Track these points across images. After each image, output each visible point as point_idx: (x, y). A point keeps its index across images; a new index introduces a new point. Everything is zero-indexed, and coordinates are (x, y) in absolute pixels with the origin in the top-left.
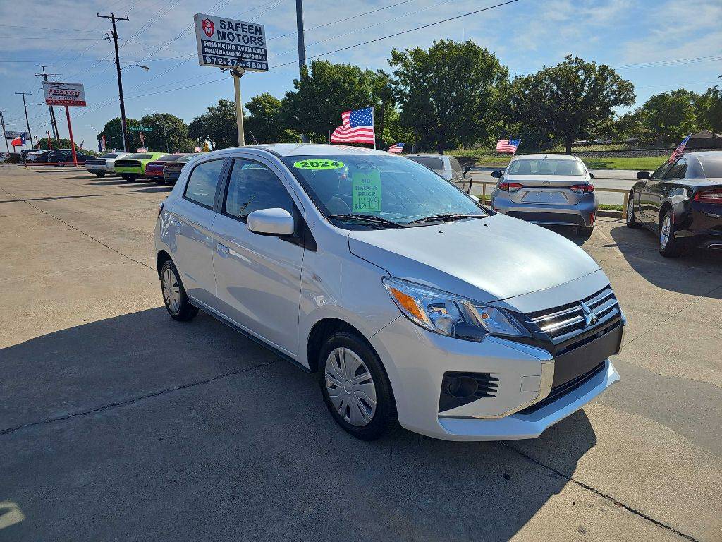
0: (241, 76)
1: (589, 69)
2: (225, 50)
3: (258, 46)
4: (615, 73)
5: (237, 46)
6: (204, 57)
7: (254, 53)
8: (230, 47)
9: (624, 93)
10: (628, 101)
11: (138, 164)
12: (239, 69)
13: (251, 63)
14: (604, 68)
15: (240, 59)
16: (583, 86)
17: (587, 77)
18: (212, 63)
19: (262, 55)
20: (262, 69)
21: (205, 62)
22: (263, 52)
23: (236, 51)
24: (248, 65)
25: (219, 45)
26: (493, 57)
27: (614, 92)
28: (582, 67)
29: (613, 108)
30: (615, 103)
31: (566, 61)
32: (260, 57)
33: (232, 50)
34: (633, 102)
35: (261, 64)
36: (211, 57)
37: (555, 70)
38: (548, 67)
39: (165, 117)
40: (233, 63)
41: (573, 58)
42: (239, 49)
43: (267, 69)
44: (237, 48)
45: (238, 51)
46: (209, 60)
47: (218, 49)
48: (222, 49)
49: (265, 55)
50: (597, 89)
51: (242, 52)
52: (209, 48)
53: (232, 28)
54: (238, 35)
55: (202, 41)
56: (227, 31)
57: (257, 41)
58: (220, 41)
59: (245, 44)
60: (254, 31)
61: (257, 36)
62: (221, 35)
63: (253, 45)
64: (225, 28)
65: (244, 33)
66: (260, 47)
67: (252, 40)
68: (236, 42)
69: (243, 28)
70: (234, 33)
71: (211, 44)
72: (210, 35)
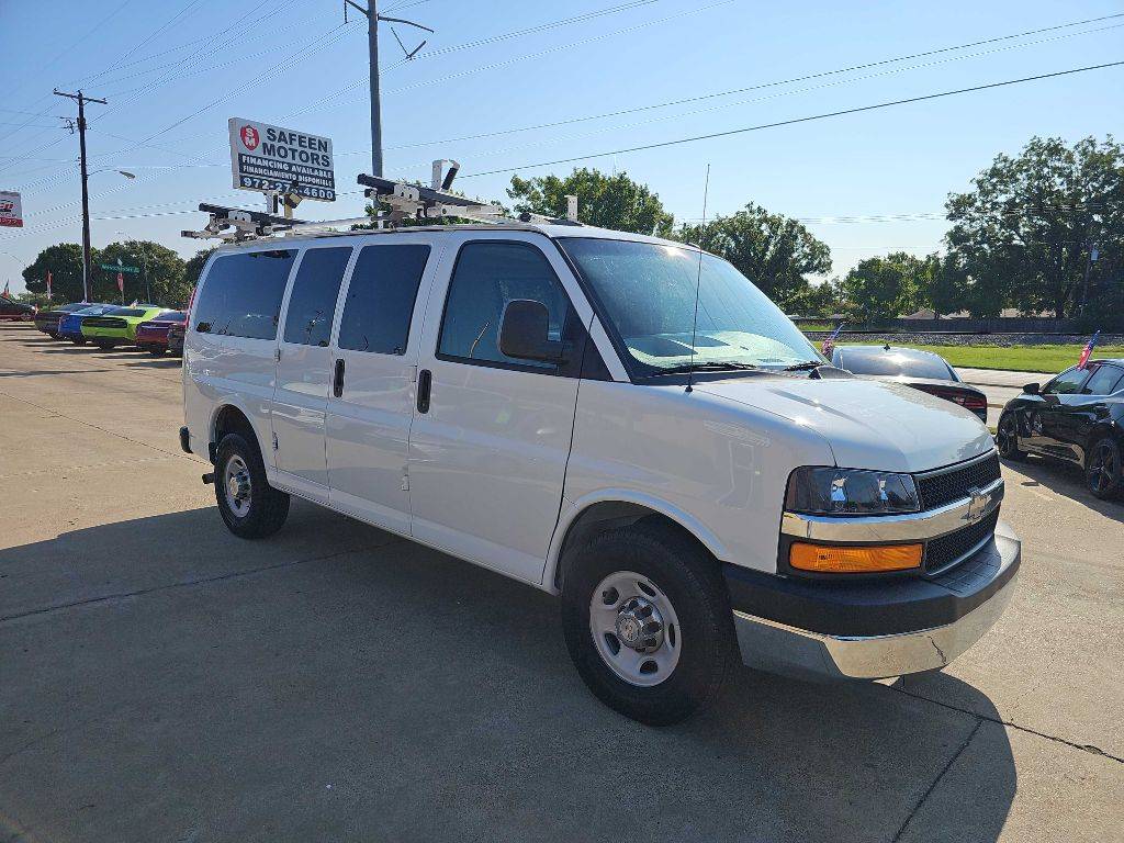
0: (294, 206)
1: (774, 224)
2: (273, 169)
3: (322, 167)
4: (807, 231)
5: (290, 165)
6: (242, 178)
7: (317, 177)
8: (280, 166)
9: (819, 257)
10: (824, 267)
11: (124, 324)
12: (293, 197)
13: (311, 189)
14: (792, 224)
15: (295, 184)
16: (767, 242)
17: (772, 233)
18: (253, 186)
19: (328, 180)
20: (326, 198)
21: (243, 184)
22: (329, 176)
23: (289, 171)
24: (307, 191)
25: (265, 163)
26: (654, 199)
27: (805, 256)
28: (766, 220)
29: (806, 276)
30: (808, 269)
31: (747, 210)
32: (324, 182)
33: (283, 170)
34: (829, 269)
35: (326, 191)
36: (252, 178)
37: (731, 221)
38: (722, 216)
39: (148, 247)
40: (284, 188)
41: (755, 207)
42: (294, 169)
43: (334, 199)
44: (290, 169)
45: (293, 173)
46: (248, 182)
47: (264, 167)
48: (269, 168)
49: (332, 180)
50: (785, 249)
51: (297, 174)
52: (249, 165)
53: (285, 140)
54: (294, 151)
55: (240, 155)
56: (277, 144)
57: (320, 161)
58: (267, 156)
59: (303, 164)
60: (316, 146)
61: (321, 153)
62: (268, 149)
63: (315, 166)
64: (274, 140)
65: (302, 149)
66: (324, 168)
67: (314, 158)
68: (289, 160)
69: (300, 141)
70: (287, 146)
71: (253, 161)
72: (251, 148)
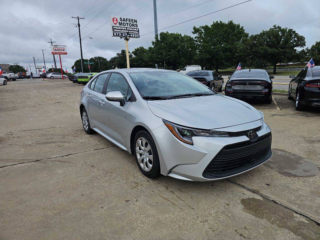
0: (128, 40)
2: (122, 30)
4: (296, 32)
5: (126, 28)
6: (114, 33)
7: (134, 31)
8: (124, 28)
9: (301, 41)
10: (302, 45)
12: (128, 38)
14: (291, 30)
15: (128, 33)
16: (281, 38)
17: (283, 34)
18: (116, 35)
21: (114, 35)
22: (138, 30)
23: (126, 30)
24: (131, 35)
25: (120, 28)
26: (242, 28)
28: (281, 30)
29: (295, 48)
30: (296, 46)
31: (274, 28)
32: (136, 32)
33: (125, 30)
34: (304, 45)
35: (137, 35)
36: (116, 33)
37: (268, 32)
38: (265, 30)
39: (99, 58)
40: (125, 35)
41: (277, 26)
42: (128, 29)
43: (139, 37)
45: (127, 30)
48: (121, 29)
50: (288, 40)
52: (115, 29)
53: (125, 21)
54: (127, 23)
55: (113, 27)
56: (123, 22)
57: (135, 26)
58: (120, 26)
59: (130, 27)
60: (134, 22)
61: (135, 23)
62: (120, 24)
63: (134, 27)
64: (122, 21)
65: (130, 23)
66: (136, 28)
67: (133, 25)
68: (126, 26)
69: (129, 20)
70: (126, 22)
71: (116, 28)
72: (116, 24)
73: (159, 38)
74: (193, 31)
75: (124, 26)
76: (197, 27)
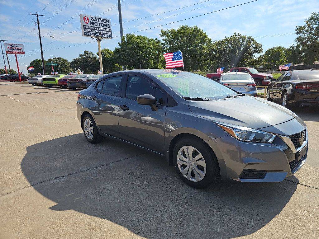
0: (100, 41)
1: (243, 38)
2: (94, 30)
4: (254, 40)
5: (99, 28)
6: (85, 33)
7: (106, 31)
8: (95, 28)
9: (258, 48)
10: (260, 51)
12: (100, 38)
13: (105, 35)
14: (250, 38)
15: (100, 33)
16: (241, 45)
17: (243, 41)
18: (88, 35)
19: (110, 32)
20: (109, 38)
21: (85, 35)
22: (110, 31)
23: (98, 30)
25: (91, 28)
26: (205, 34)
27: (254, 47)
28: (241, 37)
29: (254, 54)
30: (254, 52)
31: (234, 35)
32: (109, 33)
33: (96, 30)
34: (262, 52)
35: (109, 35)
36: (88, 33)
37: (230, 39)
38: (227, 37)
39: (59, 59)
40: (97, 35)
41: (237, 34)
43: (112, 38)
44: (99, 29)
45: (100, 30)
46: (87, 34)
50: (247, 47)
51: (101, 31)
52: (87, 29)
53: (96, 20)
54: (99, 23)
55: (84, 26)
56: (94, 22)
57: (107, 26)
58: (92, 26)
59: (102, 27)
60: (106, 22)
61: (107, 24)
62: (92, 23)
63: (106, 28)
64: (93, 20)
65: (102, 23)
66: (108, 28)
67: (105, 25)
68: (98, 26)
69: (101, 20)
70: (97, 22)
71: (88, 27)
72: (87, 23)
73: (125, 40)
74: (161, 34)
75: (96, 26)
76: (164, 30)
